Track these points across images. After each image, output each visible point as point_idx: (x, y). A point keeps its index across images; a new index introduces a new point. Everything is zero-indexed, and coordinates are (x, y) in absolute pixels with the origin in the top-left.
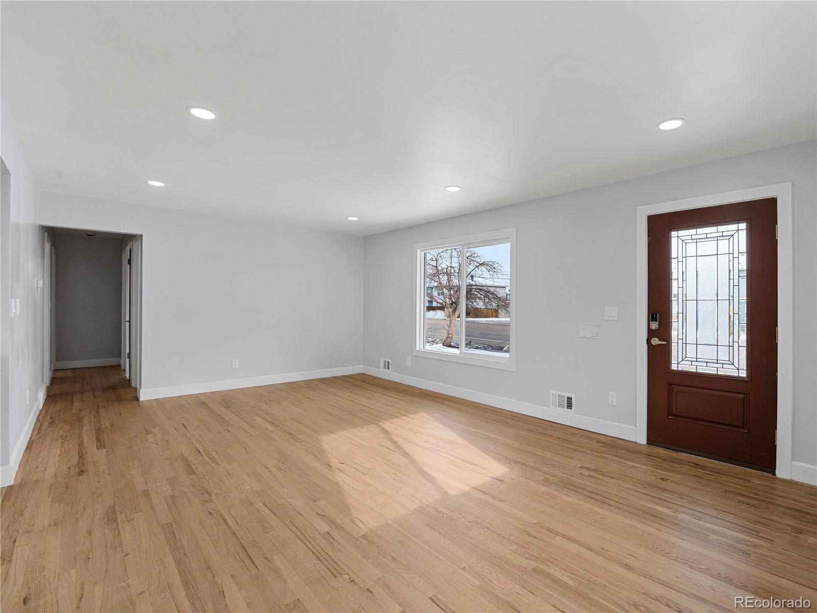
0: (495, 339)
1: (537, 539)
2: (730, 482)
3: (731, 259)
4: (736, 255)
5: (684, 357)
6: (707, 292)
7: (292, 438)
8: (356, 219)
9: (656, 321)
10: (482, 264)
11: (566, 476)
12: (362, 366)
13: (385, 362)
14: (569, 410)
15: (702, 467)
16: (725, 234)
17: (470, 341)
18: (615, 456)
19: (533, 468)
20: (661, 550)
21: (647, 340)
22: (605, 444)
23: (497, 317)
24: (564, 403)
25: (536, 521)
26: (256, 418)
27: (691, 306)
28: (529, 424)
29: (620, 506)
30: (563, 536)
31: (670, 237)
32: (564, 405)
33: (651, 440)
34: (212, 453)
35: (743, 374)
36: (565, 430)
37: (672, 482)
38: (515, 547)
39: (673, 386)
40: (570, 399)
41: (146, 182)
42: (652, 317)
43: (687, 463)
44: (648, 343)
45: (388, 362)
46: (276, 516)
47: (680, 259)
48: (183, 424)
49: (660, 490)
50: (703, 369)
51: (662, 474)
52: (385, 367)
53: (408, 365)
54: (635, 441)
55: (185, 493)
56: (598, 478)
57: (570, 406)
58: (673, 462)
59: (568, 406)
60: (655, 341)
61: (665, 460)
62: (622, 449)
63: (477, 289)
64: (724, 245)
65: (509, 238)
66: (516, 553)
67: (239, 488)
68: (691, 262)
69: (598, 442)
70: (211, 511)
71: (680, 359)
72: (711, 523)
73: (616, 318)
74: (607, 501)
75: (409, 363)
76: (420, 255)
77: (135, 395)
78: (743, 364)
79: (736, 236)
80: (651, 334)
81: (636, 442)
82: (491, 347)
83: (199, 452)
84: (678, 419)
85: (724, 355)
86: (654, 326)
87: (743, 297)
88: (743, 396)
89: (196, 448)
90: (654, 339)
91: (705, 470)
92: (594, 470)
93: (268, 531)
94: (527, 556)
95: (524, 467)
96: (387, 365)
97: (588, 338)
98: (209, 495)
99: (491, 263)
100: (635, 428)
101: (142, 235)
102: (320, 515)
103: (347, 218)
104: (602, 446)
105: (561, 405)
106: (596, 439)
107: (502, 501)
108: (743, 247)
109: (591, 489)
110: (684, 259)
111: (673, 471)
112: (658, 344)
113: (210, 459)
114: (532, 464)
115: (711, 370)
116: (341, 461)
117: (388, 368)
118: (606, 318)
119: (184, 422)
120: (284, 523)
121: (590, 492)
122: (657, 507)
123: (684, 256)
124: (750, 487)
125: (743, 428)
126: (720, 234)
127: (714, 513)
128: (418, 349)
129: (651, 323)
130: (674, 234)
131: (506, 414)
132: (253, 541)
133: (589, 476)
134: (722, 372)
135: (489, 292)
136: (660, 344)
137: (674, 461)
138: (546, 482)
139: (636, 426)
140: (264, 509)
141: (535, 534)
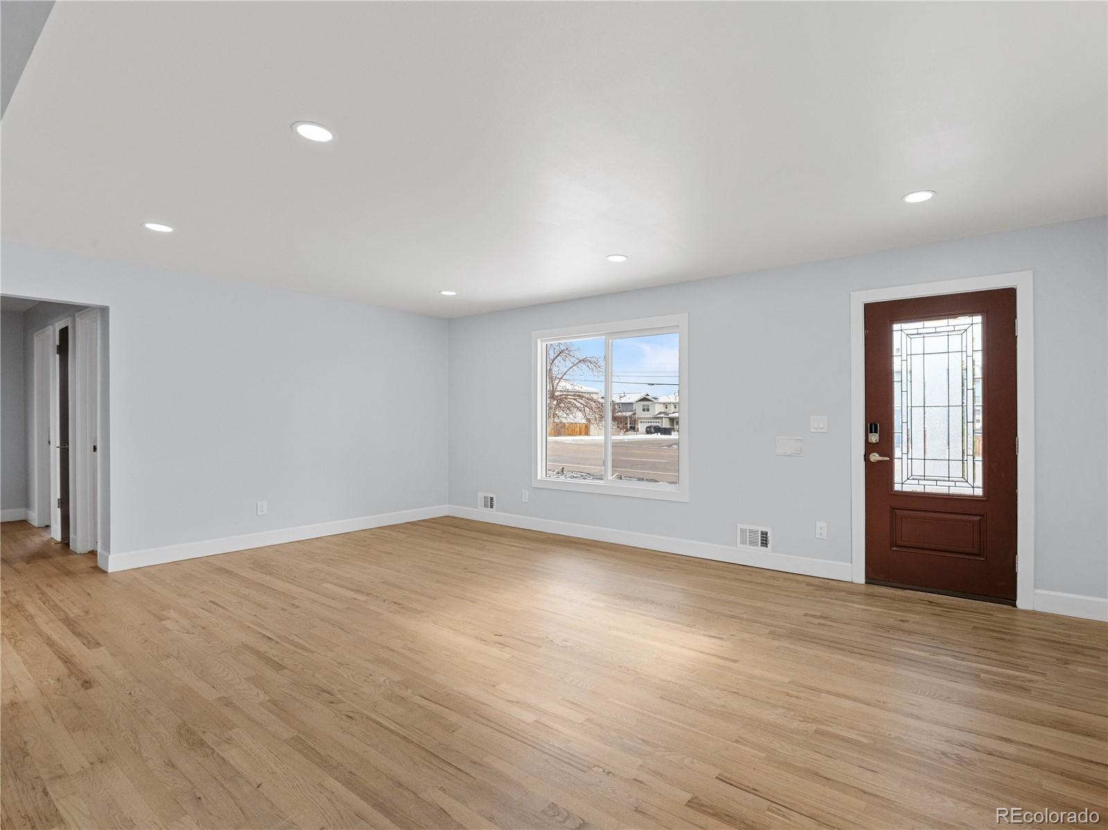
0: (595, 465)
1: (800, 699)
2: (975, 618)
3: (964, 359)
4: (970, 353)
5: (910, 475)
6: (937, 396)
7: (402, 608)
8: (453, 293)
9: (876, 432)
10: (584, 361)
11: (792, 626)
12: (447, 506)
13: (485, 498)
14: (765, 548)
15: (939, 605)
16: (957, 328)
17: (563, 469)
18: (836, 599)
19: (747, 620)
20: (940, 696)
21: (865, 456)
22: (819, 587)
23: (587, 434)
24: (757, 539)
25: (787, 680)
26: (326, 585)
27: (917, 413)
28: (714, 569)
29: (872, 654)
30: (829, 693)
31: (891, 331)
32: (757, 542)
33: (871, 578)
34: (291, 638)
35: (979, 492)
36: (762, 573)
37: (914, 622)
38: (782, 710)
39: (897, 511)
40: (764, 535)
41: (141, 224)
42: (871, 427)
43: (920, 601)
44: (865, 460)
45: (492, 499)
46: (451, 710)
47: (904, 358)
48: (211, 601)
49: (907, 633)
50: (932, 488)
51: (899, 615)
52: (486, 506)
53: (524, 500)
54: (851, 581)
55: (291, 695)
56: (831, 626)
57: (765, 543)
58: (905, 601)
59: (762, 543)
60: (875, 457)
61: (894, 599)
62: (840, 591)
63: (574, 396)
64: (955, 342)
65: (678, 326)
66: (785, 717)
67: (368, 680)
68: (917, 361)
69: (809, 584)
70: (350, 714)
71: (905, 478)
72: (976, 663)
73: (825, 430)
74: (855, 650)
75: (525, 495)
76: (541, 346)
77: (93, 565)
78: (979, 482)
79: (969, 331)
80: (869, 448)
81: (852, 583)
82: (592, 475)
83: (270, 638)
84: (904, 550)
85: (956, 471)
86: (874, 438)
87: (979, 402)
88: (978, 518)
89: (260, 633)
90: (875, 454)
91: (944, 607)
92: (822, 617)
93: (452, 729)
94: (801, 719)
95: (738, 621)
96: (490, 503)
97: (789, 455)
98: (331, 694)
99: (594, 360)
100: (850, 565)
101: (108, 307)
102: (513, 702)
103: (440, 292)
104: (816, 589)
105: (753, 543)
106: (805, 582)
107: (736, 661)
108: (979, 345)
109: (831, 639)
110: (909, 357)
111: (910, 611)
112: (879, 461)
113: (296, 646)
114: (745, 616)
115: (941, 489)
116: (496, 633)
117: (492, 507)
118: (813, 430)
119: (212, 599)
120: (468, 717)
121: (831, 642)
122: (913, 652)
123: (909, 353)
124: (996, 622)
125: (979, 555)
126: (952, 328)
127: (974, 652)
128: (539, 478)
129: (869, 435)
130: (896, 327)
131: (679, 559)
132: (440, 744)
133: (819, 624)
134: (954, 491)
135: (592, 399)
136: (881, 461)
137: (907, 600)
138: (773, 635)
139: (852, 562)
140: (425, 702)
141: (795, 693)
